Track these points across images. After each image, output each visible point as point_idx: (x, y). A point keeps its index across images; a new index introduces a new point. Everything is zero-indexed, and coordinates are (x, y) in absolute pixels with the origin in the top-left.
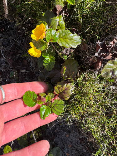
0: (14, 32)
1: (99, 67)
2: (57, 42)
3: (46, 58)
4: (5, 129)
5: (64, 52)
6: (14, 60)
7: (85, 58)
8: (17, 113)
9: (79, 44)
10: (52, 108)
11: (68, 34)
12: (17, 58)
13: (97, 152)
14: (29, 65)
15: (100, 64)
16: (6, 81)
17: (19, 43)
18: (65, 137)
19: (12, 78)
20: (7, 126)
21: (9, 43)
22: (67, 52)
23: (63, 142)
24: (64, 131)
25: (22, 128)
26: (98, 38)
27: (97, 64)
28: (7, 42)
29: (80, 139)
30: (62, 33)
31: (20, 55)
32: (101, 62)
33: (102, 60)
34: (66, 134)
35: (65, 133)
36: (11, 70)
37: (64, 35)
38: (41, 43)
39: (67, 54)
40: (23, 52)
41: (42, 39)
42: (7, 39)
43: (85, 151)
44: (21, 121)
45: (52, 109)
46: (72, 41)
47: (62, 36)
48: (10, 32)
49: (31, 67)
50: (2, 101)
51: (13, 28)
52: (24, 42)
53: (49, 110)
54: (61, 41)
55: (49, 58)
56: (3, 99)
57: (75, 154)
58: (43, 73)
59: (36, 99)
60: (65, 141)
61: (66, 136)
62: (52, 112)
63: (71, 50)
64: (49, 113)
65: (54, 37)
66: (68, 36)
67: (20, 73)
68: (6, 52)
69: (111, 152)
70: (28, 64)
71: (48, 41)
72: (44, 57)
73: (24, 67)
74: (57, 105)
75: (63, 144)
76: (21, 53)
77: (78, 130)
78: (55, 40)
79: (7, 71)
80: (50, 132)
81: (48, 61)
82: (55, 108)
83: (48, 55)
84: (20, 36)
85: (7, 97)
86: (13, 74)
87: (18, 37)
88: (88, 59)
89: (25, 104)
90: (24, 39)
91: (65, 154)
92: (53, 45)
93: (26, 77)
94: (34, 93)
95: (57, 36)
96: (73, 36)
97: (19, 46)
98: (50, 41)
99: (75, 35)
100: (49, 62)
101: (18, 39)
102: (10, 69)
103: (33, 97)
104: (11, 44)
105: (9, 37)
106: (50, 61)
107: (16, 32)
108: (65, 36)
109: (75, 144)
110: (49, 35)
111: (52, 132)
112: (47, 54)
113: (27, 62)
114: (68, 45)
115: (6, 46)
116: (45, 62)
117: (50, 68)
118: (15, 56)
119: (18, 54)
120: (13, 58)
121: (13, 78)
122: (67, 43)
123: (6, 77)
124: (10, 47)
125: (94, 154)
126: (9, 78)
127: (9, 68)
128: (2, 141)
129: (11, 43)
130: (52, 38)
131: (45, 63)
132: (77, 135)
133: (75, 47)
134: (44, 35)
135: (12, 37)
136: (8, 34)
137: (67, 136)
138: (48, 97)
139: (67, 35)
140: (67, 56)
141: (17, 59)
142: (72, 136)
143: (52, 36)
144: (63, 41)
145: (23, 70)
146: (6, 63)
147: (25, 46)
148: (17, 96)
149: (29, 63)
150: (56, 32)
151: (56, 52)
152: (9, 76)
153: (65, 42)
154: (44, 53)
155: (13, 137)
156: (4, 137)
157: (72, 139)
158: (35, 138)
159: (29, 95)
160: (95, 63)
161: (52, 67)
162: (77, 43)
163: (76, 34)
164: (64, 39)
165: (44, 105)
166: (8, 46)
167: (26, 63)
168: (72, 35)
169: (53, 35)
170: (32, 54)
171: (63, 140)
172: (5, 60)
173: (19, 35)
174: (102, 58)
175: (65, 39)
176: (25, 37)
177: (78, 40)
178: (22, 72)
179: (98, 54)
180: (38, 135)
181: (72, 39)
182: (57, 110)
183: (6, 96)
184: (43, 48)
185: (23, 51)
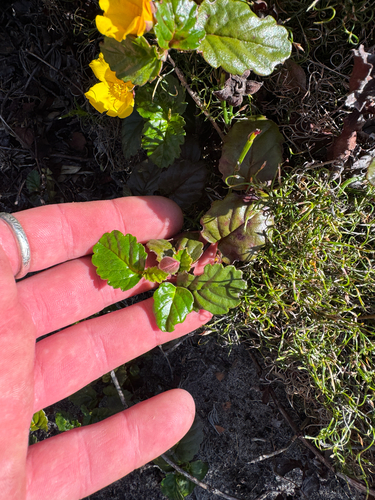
0: (33, 30)
1: (348, 153)
2: (199, 50)
3: (151, 122)
4: (39, 361)
5: (226, 91)
6: (40, 131)
7: (292, 122)
8: (75, 308)
9: (284, 60)
10: (196, 292)
11: (241, 18)
12: (50, 124)
13: (322, 431)
14: (90, 150)
15: (352, 142)
16: (16, 203)
17: (53, 70)
18: (213, 380)
19: (36, 193)
20: (46, 351)
21: (18, 70)
22: (236, 94)
23: (206, 393)
24: (209, 361)
25: (99, 354)
26: (353, 38)
27: (341, 142)
28: (11, 70)
29: (262, 388)
30: (219, 14)
31: (57, 113)
32: (355, 133)
33: (360, 127)
34: (215, 372)
35: (213, 367)
36: (32, 168)
37: (223, 21)
38: (134, 53)
39: (235, 99)
40: (67, 103)
41: (140, 35)
42: (9, 55)
43: (278, 424)
44: (92, 333)
45: (198, 296)
46: (256, 46)
47: (216, 26)
48: (19, 30)
49: (98, 157)
50: (20, 268)
51: (28, 14)
52: (72, 65)
53: (186, 298)
54: (213, 46)
55: (164, 121)
56: (25, 261)
57: (244, 428)
58: (141, 174)
59: (139, 262)
60: (212, 391)
61: (214, 378)
62: (197, 306)
63: (252, 83)
64: (188, 308)
65: (186, 29)
66: (242, 27)
67: (62, 179)
68: (9, 102)
69: (368, 434)
70: (86, 145)
71: (164, 45)
72: (143, 116)
73: (75, 158)
74: (216, 285)
75: (207, 400)
76: (64, 108)
77: (257, 361)
78: (189, 40)
79: (16, 169)
80: (164, 366)
81: (160, 133)
82: (208, 293)
83: (159, 111)
84: (57, 42)
85: (37, 254)
86: (37, 179)
87: (50, 47)
88: (306, 125)
89: (101, 275)
90: (70, 53)
91: (212, 427)
92: (178, 71)
93: (81, 191)
94: (132, 241)
95: (199, 26)
96: (262, 26)
97: (54, 83)
98: (170, 45)
99: (269, 24)
100: (164, 134)
101: (49, 57)
102: (27, 162)
103: (130, 254)
104: (25, 75)
105: (18, 49)
106: (167, 132)
107: (39, 30)
108: (227, 25)
109: (243, 400)
110: (165, 18)
111: (172, 365)
112: (155, 106)
113: (84, 139)
114: (242, 61)
115: (9, 84)
116: (149, 133)
117: (166, 158)
118: (40, 120)
119: (51, 111)
120: (35, 126)
121: (38, 193)
122: (237, 55)
123: (13, 190)
124: (23, 84)
125: (310, 438)
126: (26, 194)
127: (22, 161)
128: (34, 399)
129: (26, 72)
130: (181, 32)
131: (150, 140)
132: (250, 374)
133: (266, 72)
134: (146, 20)
135: (29, 48)
136: (12, 38)
137: (220, 377)
138: (182, 256)
139: (235, 21)
140: (234, 113)
141: (48, 128)
142: (235, 377)
143: (177, 23)
144: (222, 45)
145: (71, 168)
146: (13, 142)
147: (74, 81)
148: (75, 247)
149: (90, 143)
150: (194, 9)
151: (189, 98)
152: (25, 186)
153: (227, 50)
154: (143, 103)
155: (70, 385)
156: (40, 385)
157: (233, 387)
158: (117, 383)
159: (114, 247)
160: (330, 140)
161: (175, 154)
162: (274, 55)
163: (271, 19)
164: (224, 38)
165: (167, 284)
166: (15, 81)
167: (82, 141)
168: (254, 21)
169: (182, 19)
170: (101, 104)
171: (206, 388)
172: (7, 132)
173: (51, 43)
174: (359, 119)
175: (228, 39)
176: (75, 49)
177: (278, 43)
178: (68, 175)
179: (355, 100)
180: (128, 373)
181: (255, 40)
182: (214, 298)
183: (32, 249)
184: (145, 74)
185: (69, 100)
